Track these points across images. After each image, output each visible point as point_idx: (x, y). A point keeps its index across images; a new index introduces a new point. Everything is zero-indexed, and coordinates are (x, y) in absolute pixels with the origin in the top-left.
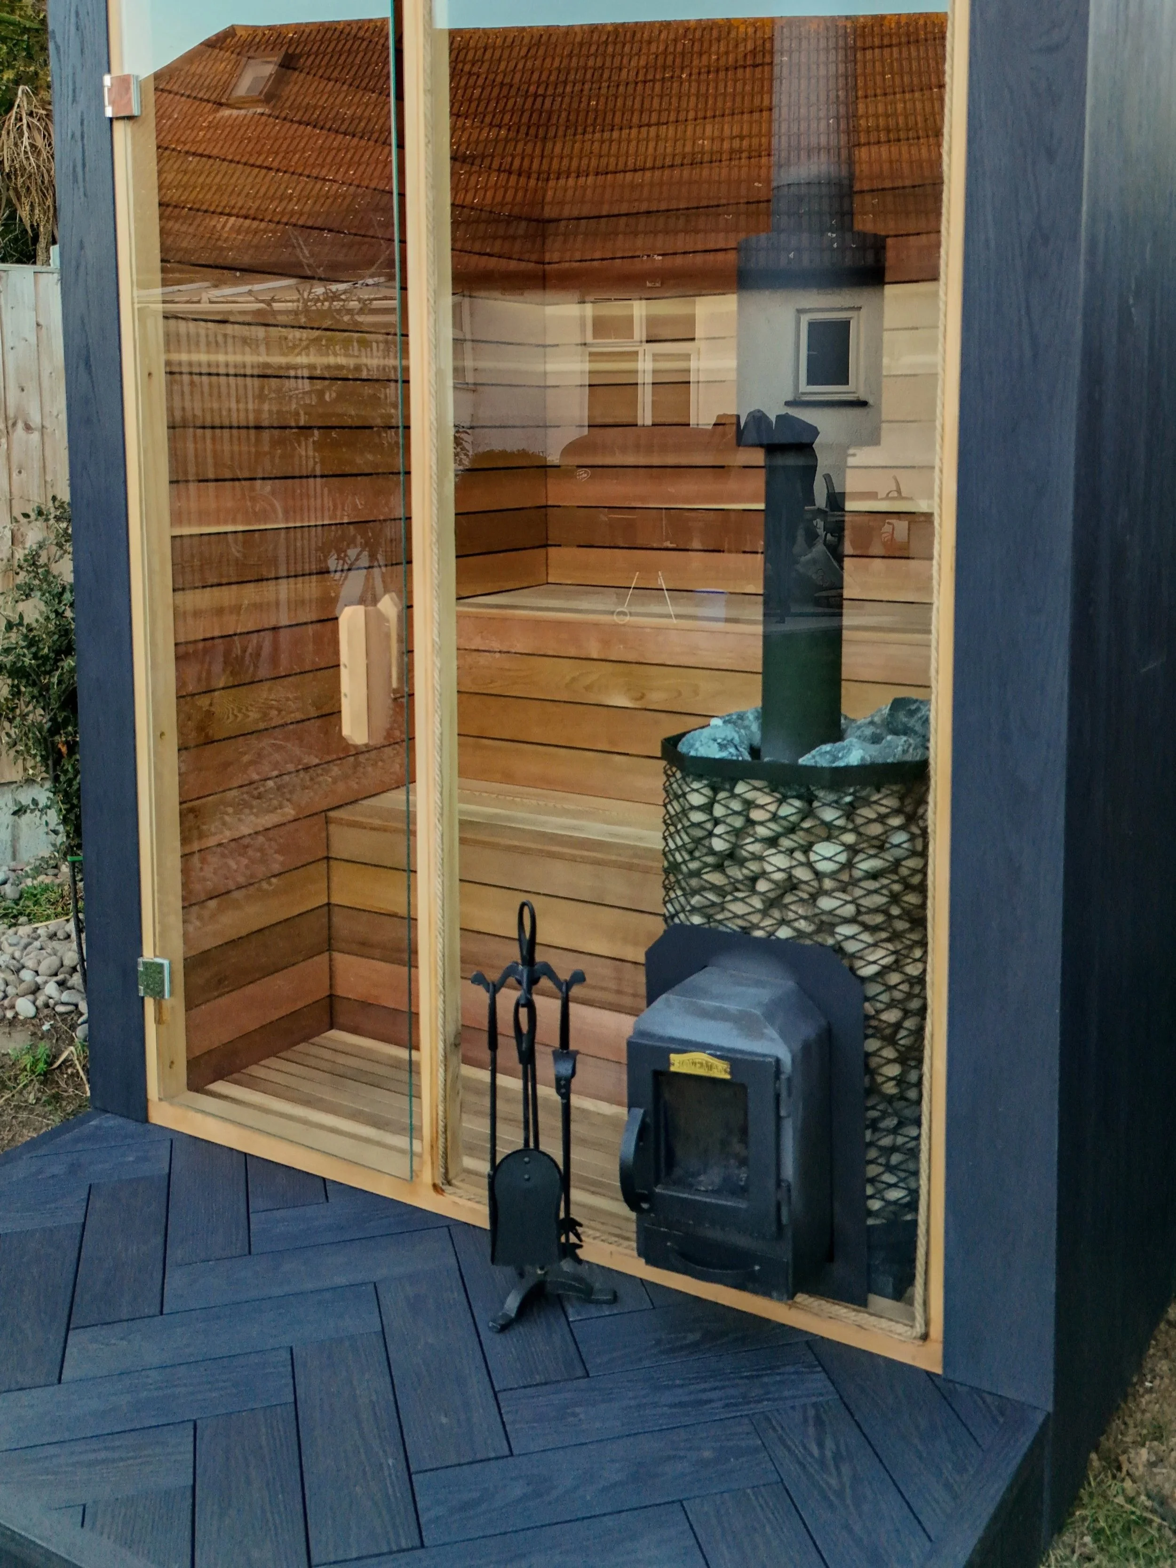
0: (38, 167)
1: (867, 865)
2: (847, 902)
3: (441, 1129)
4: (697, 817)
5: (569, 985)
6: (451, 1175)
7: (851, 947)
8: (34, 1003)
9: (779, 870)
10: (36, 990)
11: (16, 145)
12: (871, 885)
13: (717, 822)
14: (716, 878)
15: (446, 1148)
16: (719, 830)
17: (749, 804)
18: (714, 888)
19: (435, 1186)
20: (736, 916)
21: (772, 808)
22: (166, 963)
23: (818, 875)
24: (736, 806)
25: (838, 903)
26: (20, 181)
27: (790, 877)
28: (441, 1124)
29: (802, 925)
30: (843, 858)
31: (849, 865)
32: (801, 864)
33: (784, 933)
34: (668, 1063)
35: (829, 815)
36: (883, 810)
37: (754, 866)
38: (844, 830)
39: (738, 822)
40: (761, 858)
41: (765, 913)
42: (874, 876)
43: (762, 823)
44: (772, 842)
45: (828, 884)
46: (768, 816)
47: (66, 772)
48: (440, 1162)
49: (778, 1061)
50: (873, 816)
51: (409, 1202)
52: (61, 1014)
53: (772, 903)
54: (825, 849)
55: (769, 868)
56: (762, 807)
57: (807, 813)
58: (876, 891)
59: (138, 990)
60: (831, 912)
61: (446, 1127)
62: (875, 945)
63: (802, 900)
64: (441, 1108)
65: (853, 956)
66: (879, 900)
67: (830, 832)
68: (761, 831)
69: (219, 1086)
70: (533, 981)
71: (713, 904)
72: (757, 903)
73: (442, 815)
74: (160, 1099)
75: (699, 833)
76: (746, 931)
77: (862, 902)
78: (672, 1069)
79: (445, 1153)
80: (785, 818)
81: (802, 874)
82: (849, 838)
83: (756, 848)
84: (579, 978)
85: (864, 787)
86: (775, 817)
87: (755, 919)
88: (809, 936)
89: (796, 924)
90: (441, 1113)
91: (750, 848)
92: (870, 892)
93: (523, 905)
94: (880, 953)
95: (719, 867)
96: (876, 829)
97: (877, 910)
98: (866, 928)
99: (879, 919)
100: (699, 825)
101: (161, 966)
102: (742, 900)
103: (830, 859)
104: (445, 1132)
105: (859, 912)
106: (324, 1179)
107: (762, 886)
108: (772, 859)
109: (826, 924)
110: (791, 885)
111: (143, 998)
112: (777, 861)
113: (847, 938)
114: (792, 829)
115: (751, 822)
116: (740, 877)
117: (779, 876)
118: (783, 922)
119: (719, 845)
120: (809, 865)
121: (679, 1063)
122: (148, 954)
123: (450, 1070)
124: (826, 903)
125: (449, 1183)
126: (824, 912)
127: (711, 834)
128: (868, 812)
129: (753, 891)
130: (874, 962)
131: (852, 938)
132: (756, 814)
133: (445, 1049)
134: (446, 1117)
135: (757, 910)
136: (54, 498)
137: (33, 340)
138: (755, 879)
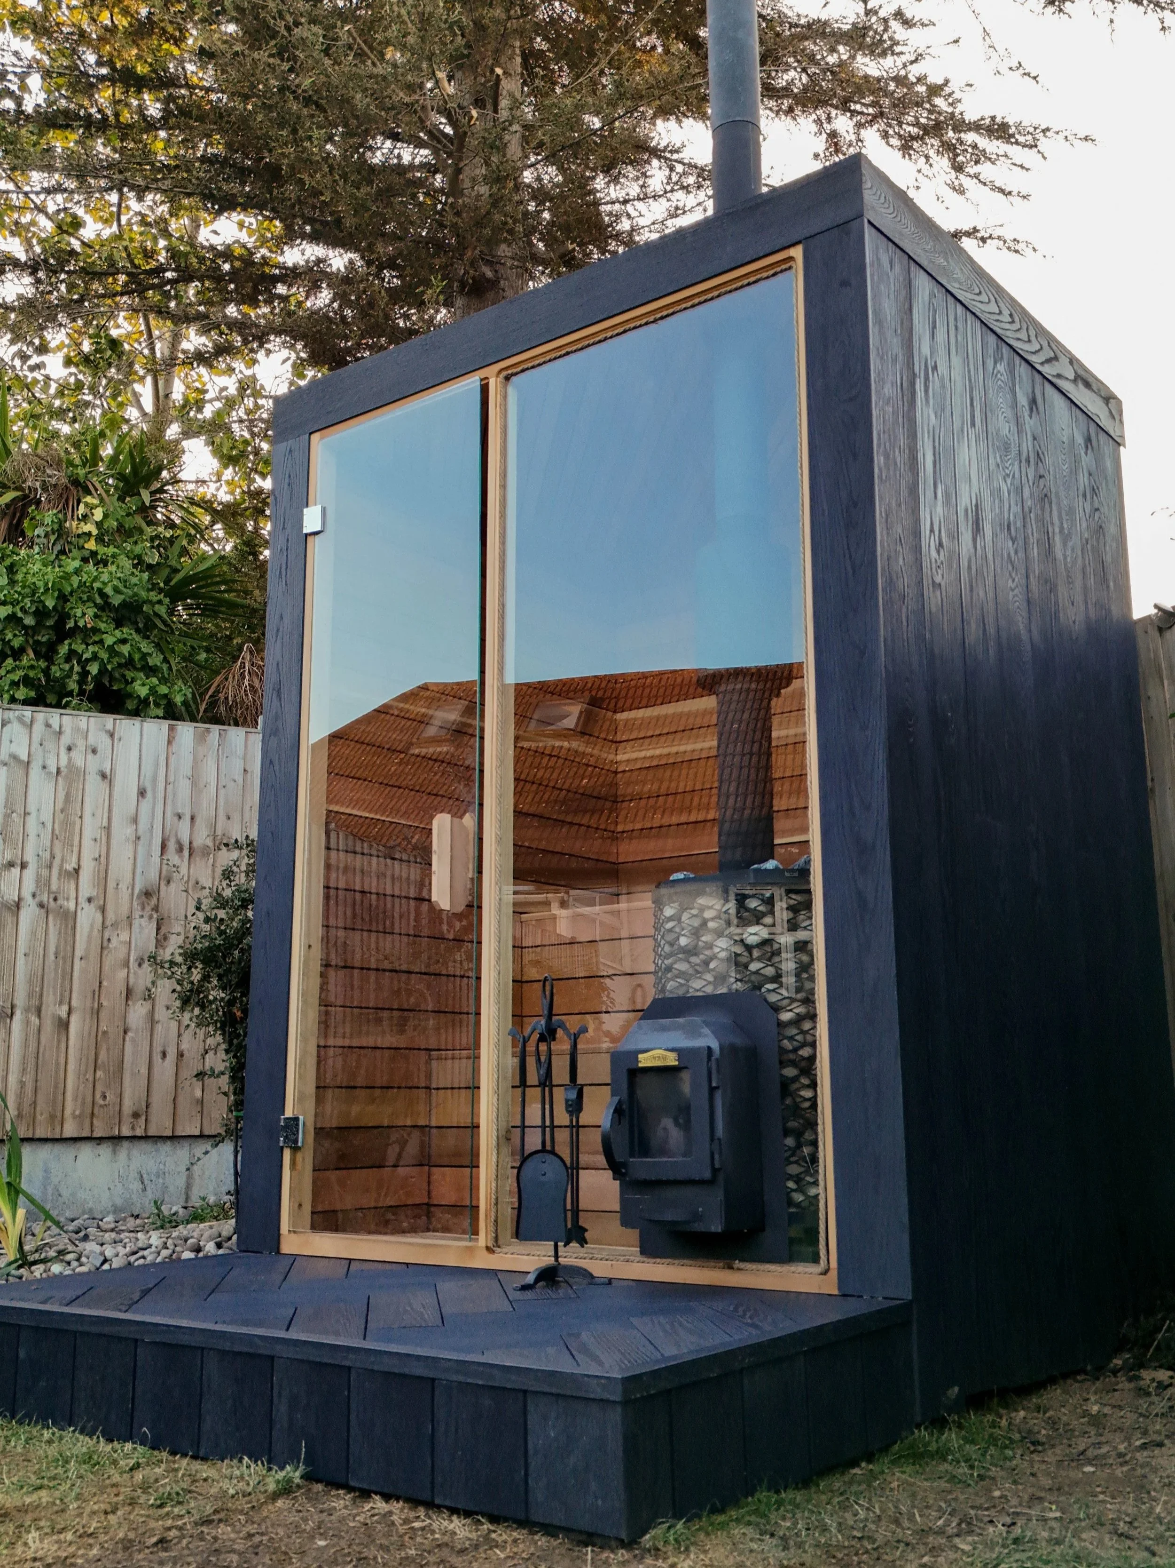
0: (254, 701)
2: (768, 965)
3: (493, 1201)
4: (669, 925)
5: (576, 1037)
6: (500, 1242)
7: (773, 998)
9: (723, 949)
11: (239, 686)
13: (683, 925)
14: (682, 966)
15: (497, 1217)
16: (684, 931)
17: (702, 910)
18: (681, 974)
19: (487, 1247)
20: (696, 990)
21: (718, 907)
22: (301, 1117)
23: (749, 949)
24: (695, 911)
25: (762, 965)
26: (239, 712)
27: (731, 953)
29: (739, 985)
30: (764, 934)
31: (770, 940)
32: (737, 943)
34: (637, 1062)
35: (753, 905)
36: (793, 903)
37: (707, 953)
38: (764, 915)
39: (696, 923)
40: (710, 946)
44: (720, 931)
45: (756, 954)
46: (715, 914)
48: (492, 1228)
49: (709, 1048)
50: (785, 906)
51: (466, 1265)
53: (720, 974)
54: (752, 930)
55: (716, 950)
56: (711, 908)
57: (740, 906)
58: (790, 960)
59: (278, 1141)
60: (757, 972)
61: (497, 1199)
63: (738, 967)
64: (494, 1185)
65: (774, 1005)
66: (792, 966)
67: (757, 920)
68: (712, 926)
71: (681, 985)
72: (709, 977)
73: (499, 958)
74: (290, 1232)
75: (670, 937)
77: (781, 967)
78: (640, 1065)
79: (496, 1221)
80: (725, 914)
82: (769, 921)
83: (707, 938)
84: (584, 1028)
86: (719, 913)
87: (709, 990)
90: (494, 1190)
91: (705, 939)
92: (785, 960)
94: (795, 1004)
95: (685, 959)
96: (788, 915)
97: (790, 973)
98: (783, 984)
99: (793, 979)
100: (671, 930)
101: (297, 1119)
102: (700, 977)
103: (754, 934)
104: (496, 1204)
105: (779, 972)
107: (712, 965)
108: (718, 945)
109: (756, 982)
110: (731, 959)
111: (282, 1148)
112: (722, 944)
113: (769, 991)
115: (703, 923)
116: (698, 962)
117: (723, 955)
119: (683, 941)
120: (742, 942)
121: (645, 1060)
122: (289, 1113)
123: (501, 1156)
124: (754, 966)
125: (498, 1245)
126: (752, 973)
127: (679, 937)
129: (707, 969)
130: (791, 1010)
131: (774, 990)
132: (708, 914)
133: (498, 1137)
134: (497, 1192)
135: (710, 983)
136: (247, 837)
137: (240, 780)
138: (706, 963)
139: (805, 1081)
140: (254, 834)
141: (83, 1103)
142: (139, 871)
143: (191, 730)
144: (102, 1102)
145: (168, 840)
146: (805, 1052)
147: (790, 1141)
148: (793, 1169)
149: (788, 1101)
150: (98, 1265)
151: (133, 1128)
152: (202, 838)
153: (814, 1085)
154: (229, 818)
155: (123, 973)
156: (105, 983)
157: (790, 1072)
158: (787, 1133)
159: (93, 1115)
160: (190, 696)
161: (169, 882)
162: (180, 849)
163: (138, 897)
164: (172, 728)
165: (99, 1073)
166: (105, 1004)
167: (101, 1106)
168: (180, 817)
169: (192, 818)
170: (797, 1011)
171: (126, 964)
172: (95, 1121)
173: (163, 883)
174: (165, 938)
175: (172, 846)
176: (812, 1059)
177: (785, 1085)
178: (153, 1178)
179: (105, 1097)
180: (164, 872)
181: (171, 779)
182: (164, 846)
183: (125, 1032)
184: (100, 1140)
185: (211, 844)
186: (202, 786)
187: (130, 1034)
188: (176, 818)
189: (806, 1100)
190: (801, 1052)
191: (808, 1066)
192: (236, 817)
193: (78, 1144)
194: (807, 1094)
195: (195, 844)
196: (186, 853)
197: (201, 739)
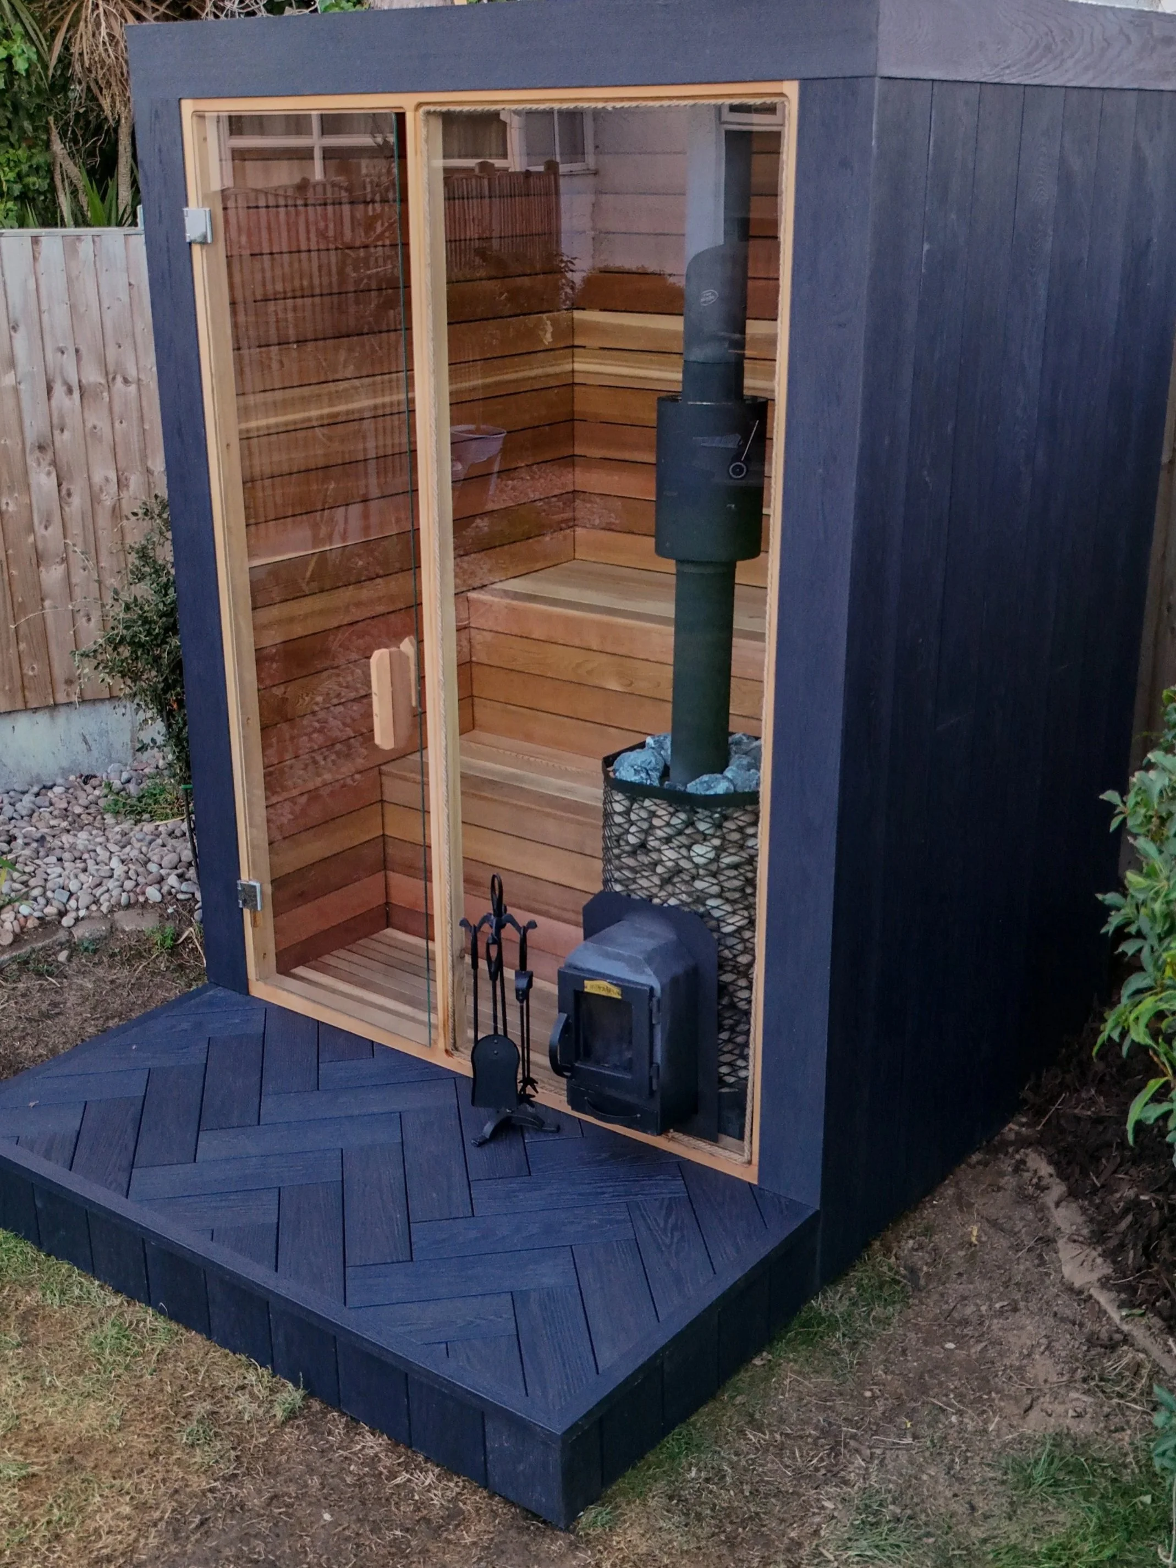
0: (117, 59)
1: (727, 860)
2: (713, 884)
3: (450, 1014)
4: (619, 819)
5: (525, 930)
6: (458, 1044)
7: (716, 913)
8: (160, 891)
9: (670, 860)
10: (161, 880)
12: (733, 873)
13: (632, 823)
14: (631, 862)
15: (454, 1025)
16: (633, 829)
17: (652, 814)
18: (629, 868)
19: (447, 1051)
20: (642, 888)
21: (666, 818)
22: (258, 885)
23: (697, 866)
24: (644, 814)
25: (707, 885)
26: (100, 73)
27: (677, 864)
28: (450, 1010)
29: (684, 897)
30: (712, 855)
31: (717, 859)
32: (684, 857)
33: (673, 902)
34: (583, 987)
35: (702, 826)
36: (741, 824)
37: (655, 856)
38: (713, 836)
39: (645, 826)
41: (661, 887)
42: (736, 866)
43: (660, 828)
44: (668, 840)
45: (702, 872)
46: (663, 823)
47: (177, 723)
48: (450, 1035)
49: (652, 989)
50: (733, 827)
51: (429, 1060)
52: (181, 900)
53: (666, 881)
54: (698, 849)
55: (664, 859)
56: (659, 817)
57: (690, 823)
58: (735, 878)
59: (238, 903)
60: (702, 891)
61: (454, 1010)
62: (734, 913)
63: (683, 881)
64: (450, 1000)
65: (718, 919)
66: (736, 883)
67: (705, 838)
68: (659, 833)
69: (300, 971)
70: (500, 926)
71: (629, 879)
72: (656, 880)
73: (447, 801)
74: (257, 980)
75: (620, 830)
76: (651, 898)
77: (726, 884)
78: (586, 990)
79: (454, 1029)
80: (674, 826)
81: (684, 864)
82: (717, 842)
83: (655, 844)
84: (532, 925)
85: (728, 807)
86: (668, 824)
87: (655, 890)
88: (687, 904)
89: (680, 897)
90: (450, 1004)
91: (652, 843)
92: (729, 878)
93: (494, 877)
94: (737, 918)
95: (633, 854)
96: (735, 836)
97: (734, 890)
98: (727, 901)
99: (737, 895)
100: (620, 825)
101: (254, 887)
102: (646, 877)
103: (702, 856)
104: (454, 1014)
105: (722, 891)
106: (373, 1042)
107: (660, 869)
108: (666, 852)
109: (701, 898)
110: (679, 871)
111: (242, 909)
112: (669, 854)
113: (713, 908)
114: (680, 833)
115: (652, 827)
116: (646, 862)
117: (670, 864)
118: (673, 895)
119: (633, 839)
120: (689, 859)
121: (591, 987)
122: (245, 879)
123: (457, 974)
124: (699, 885)
125: (457, 1049)
126: (697, 890)
127: (627, 832)
128: (730, 825)
129: (654, 871)
130: (733, 924)
131: (717, 907)
132: (656, 822)
133: (453, 961)
134: (454, 1006)
135: (656, 885)
136: (156, 496)
137: (126, 299)
138: (655, 864)
139: (743, 983)
140: (163, 492)
141: (12, 677)
142: (27, 423)
143: (59, 240)
144: (31, 673)
145: (53, 381)
146: (744, 959)
147: (724, 1036)
148: (726, 1058)
149: (725, 1001)
150: (65, 901)
151: (68, 695)
152: (93, 376)
153: (750, 988)
154: (120, 347)
155: (31, 539)
156: (10, 552)
157: (727, 978)
158: (721, 1028)
159: (23, 688)
160: (34, 57)
161: (62, 430)
162: (70, 391)
163: (31, 453)
164: (35, 240)
165: (23, 646)
166: (14, 572)
167: (31, 677)
168: (63, 353)
169: (77, 351)
170: (738, 924)
171: (31, 529)
172: (27, 693)
173: (57, 432)
174: (69, 494)
175: (59, 389)
176: (751, 965)
177: (723, 989)
178: (97, 738)
179: (33, 669)
180: (55, 421)
181: (44, 307)
182: (49, 390)
183: (42, 600)
184: (36, 710)
185: (103, 381)
186: (82, 309)
187: (47, 603)
188: (60, 354)
189: (742, 1000)
190: (740, 959)
191: (745, 972)
192: (127, 344)
193: (13, 715)
194: (744, 994)
195: (84, 381)
196: (76, 394)
197: (71, 249)
